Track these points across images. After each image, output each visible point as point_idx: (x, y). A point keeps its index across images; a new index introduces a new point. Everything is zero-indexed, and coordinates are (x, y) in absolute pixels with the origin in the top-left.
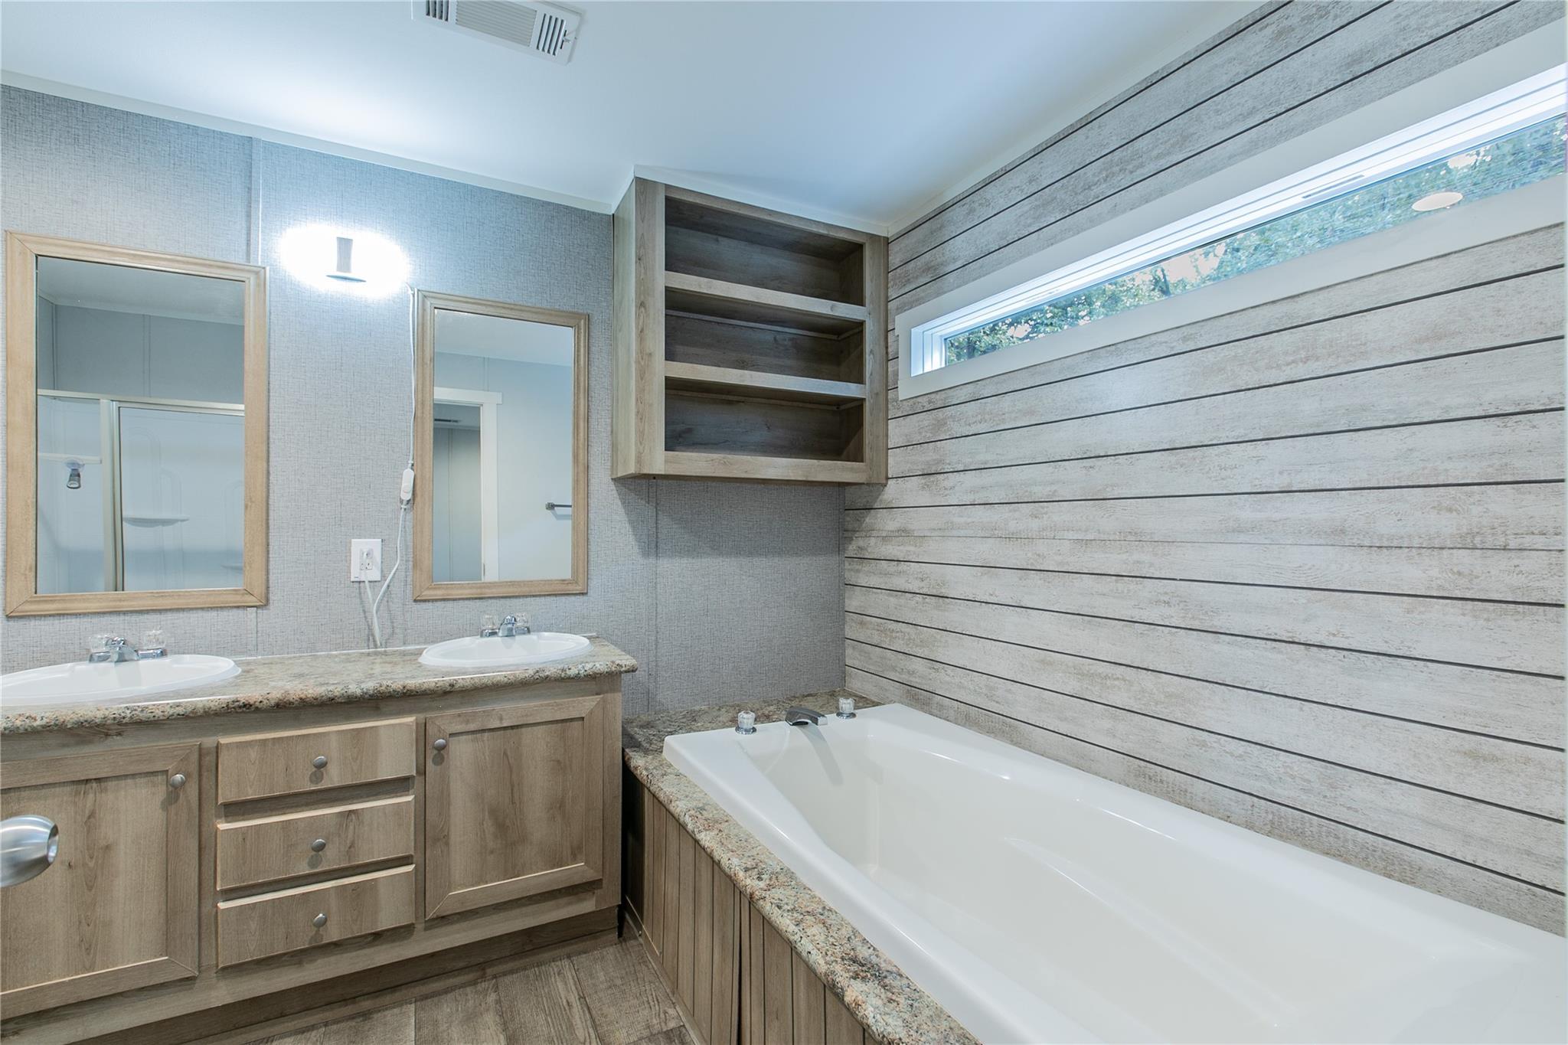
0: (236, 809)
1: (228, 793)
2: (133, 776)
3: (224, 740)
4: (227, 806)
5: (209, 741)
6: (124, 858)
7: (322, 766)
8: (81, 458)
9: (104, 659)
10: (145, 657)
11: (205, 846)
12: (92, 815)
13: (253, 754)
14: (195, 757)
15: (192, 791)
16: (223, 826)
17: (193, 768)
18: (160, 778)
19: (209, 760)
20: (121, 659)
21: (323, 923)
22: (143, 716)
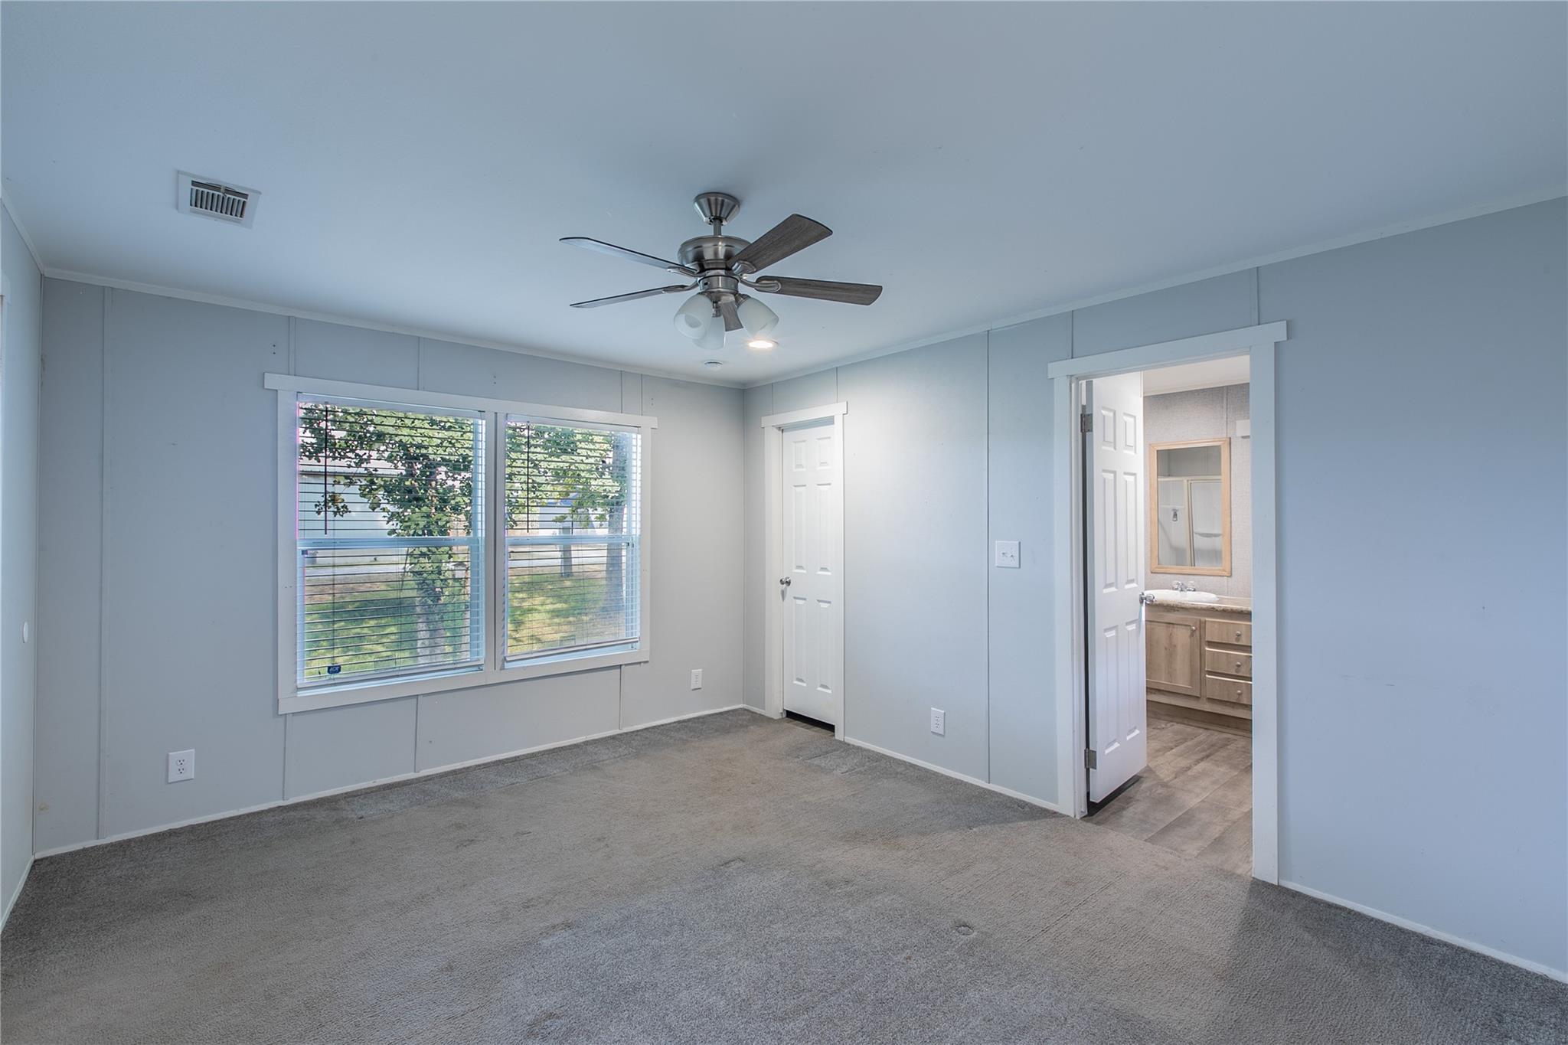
0: (1211, 644)
1: (1208, 638)
2: (1182, 625)
3: (1207, 619)
4: (1209, 642)
5: (1203, 619)
6: (1179, 649)
7: (1239, 635)
8: (1177, 507)
9: (1177, 589)
10: (1189, 590)
11: (1202, 655)
12: (1171, 634)
13: (1216, 626)
14: (1198, 623)
15: (1198, 632)
16: (1207, 649)
17: (1198, 626)
18: (1189, 627)
19: (1203, 625)
20: (1182, 590)
21: (1240, 694)
22: (1184, 606)
